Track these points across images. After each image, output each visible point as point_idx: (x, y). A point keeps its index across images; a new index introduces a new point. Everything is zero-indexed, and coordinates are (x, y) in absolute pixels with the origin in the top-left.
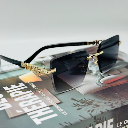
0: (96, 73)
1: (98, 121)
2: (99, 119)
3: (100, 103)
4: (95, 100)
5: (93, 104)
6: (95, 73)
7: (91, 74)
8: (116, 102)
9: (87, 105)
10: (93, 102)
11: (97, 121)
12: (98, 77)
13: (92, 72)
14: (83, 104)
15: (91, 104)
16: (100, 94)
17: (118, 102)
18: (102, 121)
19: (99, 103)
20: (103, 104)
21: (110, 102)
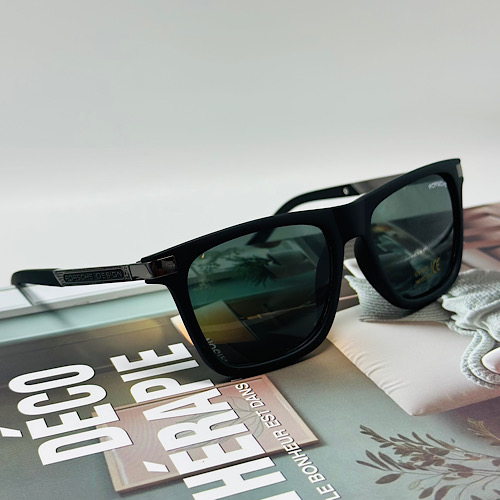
0: (467, 322)
3: (477, 459)
4: (456, 444)
5: (447, 462)
6: (466, 325)
7: (450, 325)
9: (420, 463)
10: (447, 452)
12: (474, 340)
13: (453, 317)
14: (406, 459)
15: (439, 463)
16: (478, 419)
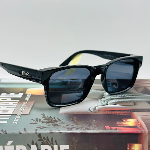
0: (105, 100)
1: (45, 141)
2: (46, 139)
7: (99, 100)
8: (82, 127)
9: (47, 122)
11: (43, 140)
13: (103, 98)
15: (52, 123)
16: (76, 117)
17: (81, 128)
18: (50, 143)
19: (63, 123)
20: (65, 125)
21: (74, 126)
